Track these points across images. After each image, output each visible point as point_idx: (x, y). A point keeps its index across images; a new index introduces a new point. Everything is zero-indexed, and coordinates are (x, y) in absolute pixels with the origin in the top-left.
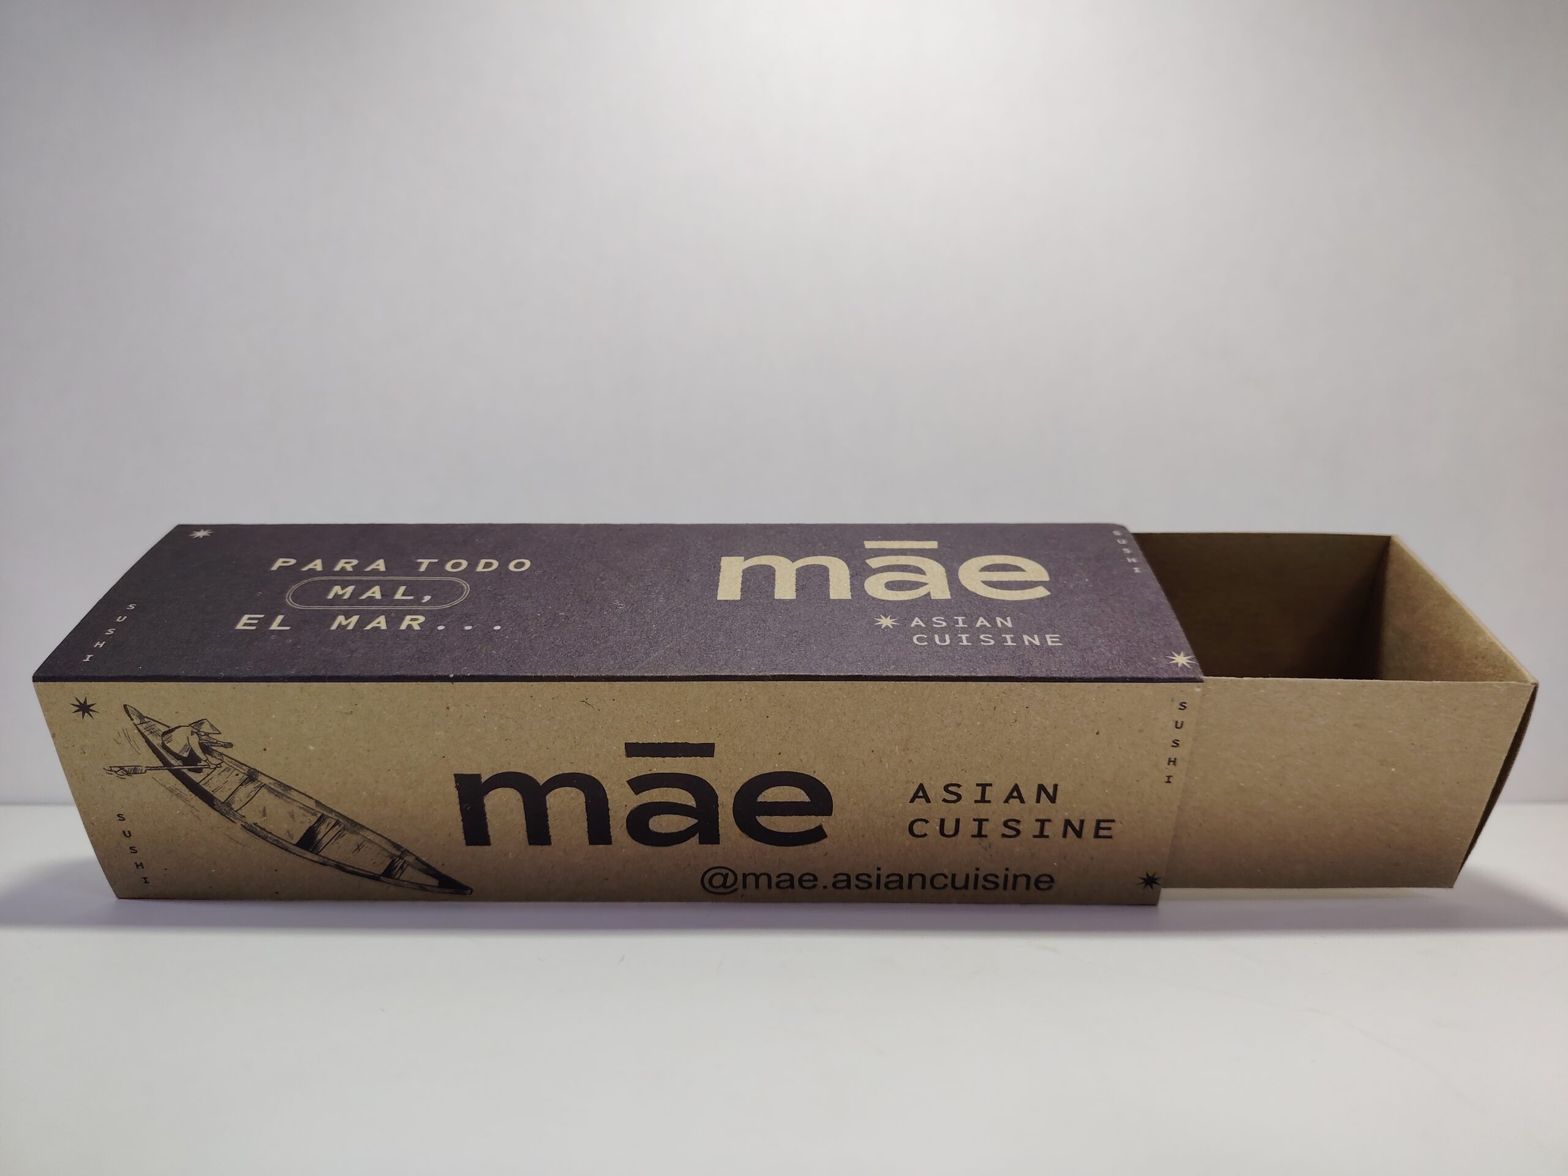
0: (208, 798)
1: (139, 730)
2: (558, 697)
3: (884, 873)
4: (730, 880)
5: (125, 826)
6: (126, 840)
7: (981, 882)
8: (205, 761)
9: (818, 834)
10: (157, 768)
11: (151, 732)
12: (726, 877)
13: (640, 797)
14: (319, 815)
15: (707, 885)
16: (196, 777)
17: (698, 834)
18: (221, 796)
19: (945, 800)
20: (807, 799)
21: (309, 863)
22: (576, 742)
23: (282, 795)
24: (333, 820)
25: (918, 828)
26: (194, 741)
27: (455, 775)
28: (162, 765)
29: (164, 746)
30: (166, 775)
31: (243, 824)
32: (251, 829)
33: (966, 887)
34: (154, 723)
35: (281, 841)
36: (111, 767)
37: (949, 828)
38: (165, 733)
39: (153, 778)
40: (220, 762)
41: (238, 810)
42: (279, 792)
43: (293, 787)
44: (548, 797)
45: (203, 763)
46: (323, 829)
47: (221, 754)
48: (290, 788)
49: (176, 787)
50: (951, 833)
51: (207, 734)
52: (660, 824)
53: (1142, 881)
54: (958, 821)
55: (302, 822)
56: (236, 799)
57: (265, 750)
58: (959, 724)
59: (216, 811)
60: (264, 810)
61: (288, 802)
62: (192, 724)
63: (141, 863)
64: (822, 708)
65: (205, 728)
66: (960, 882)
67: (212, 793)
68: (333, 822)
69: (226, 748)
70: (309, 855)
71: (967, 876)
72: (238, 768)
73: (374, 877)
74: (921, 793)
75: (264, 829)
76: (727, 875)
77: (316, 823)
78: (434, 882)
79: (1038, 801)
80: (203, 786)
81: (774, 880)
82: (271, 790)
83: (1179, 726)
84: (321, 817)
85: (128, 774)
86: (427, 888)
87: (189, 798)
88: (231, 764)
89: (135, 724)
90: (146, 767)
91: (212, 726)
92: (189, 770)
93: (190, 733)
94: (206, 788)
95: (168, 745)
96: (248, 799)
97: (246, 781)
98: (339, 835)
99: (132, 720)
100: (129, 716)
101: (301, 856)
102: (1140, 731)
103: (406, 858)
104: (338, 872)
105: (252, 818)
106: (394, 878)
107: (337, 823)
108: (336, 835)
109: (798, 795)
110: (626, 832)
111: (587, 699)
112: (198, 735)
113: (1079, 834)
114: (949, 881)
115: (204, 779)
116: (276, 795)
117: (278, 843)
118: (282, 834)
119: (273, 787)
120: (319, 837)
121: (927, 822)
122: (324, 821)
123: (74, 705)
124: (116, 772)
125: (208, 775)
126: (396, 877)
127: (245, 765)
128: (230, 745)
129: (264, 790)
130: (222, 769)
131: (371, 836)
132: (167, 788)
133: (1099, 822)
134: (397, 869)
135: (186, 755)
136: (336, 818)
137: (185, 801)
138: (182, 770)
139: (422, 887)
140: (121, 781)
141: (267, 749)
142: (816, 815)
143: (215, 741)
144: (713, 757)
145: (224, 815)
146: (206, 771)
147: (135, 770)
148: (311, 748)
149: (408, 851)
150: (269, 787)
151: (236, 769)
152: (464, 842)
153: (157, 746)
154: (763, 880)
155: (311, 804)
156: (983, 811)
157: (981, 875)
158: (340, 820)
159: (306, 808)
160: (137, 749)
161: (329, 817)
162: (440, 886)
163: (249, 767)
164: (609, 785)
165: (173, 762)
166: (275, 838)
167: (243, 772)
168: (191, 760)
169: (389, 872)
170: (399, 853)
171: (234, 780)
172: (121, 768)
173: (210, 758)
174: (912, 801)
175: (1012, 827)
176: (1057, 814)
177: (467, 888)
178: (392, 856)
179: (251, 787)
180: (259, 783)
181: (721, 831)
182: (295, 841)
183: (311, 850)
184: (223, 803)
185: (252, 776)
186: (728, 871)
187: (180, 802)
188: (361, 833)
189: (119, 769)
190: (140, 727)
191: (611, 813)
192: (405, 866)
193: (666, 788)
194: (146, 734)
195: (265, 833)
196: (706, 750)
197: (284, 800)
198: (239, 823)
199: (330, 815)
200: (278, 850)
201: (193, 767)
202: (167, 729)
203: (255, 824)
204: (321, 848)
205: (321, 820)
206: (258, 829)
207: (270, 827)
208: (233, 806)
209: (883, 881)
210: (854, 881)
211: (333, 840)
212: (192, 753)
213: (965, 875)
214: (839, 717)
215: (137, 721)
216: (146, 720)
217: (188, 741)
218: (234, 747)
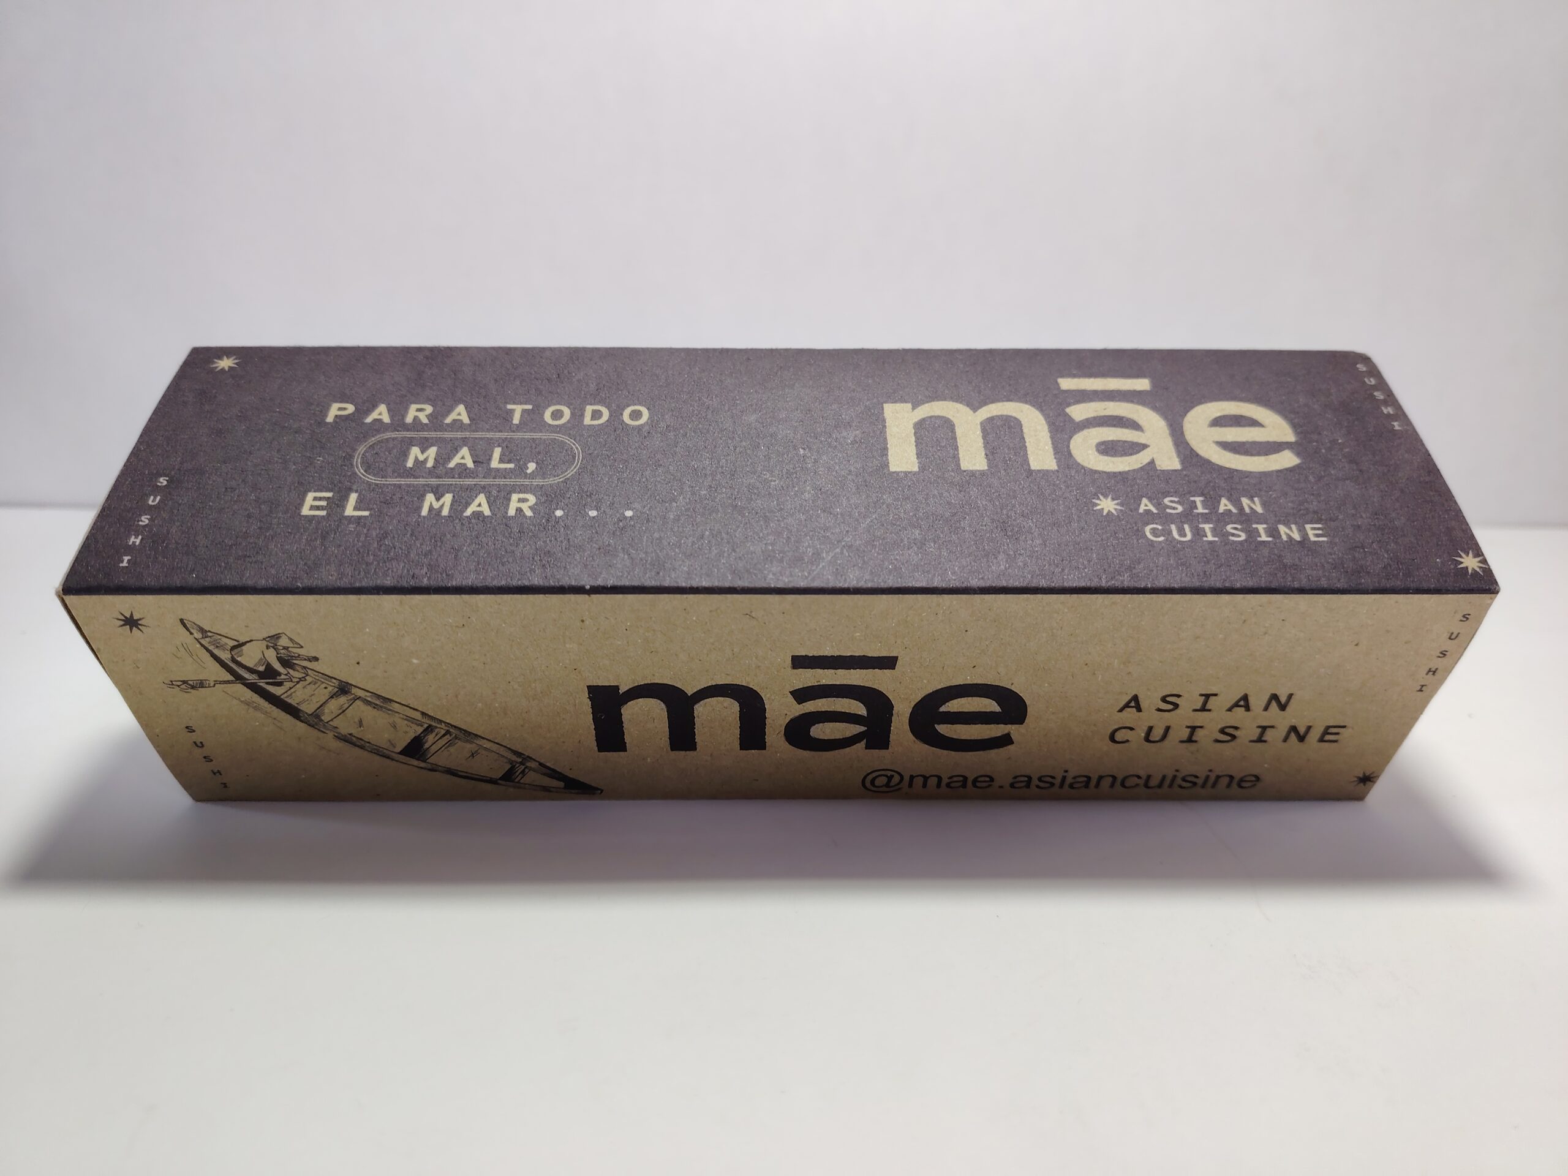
0: (293, 711)
1: (202, 645)
2: (717, 610)
3: (1070, 775)
4: (897, 778)
5: (194, 737)
6: (198, 751)
7: (1179, 781)
8: (286, 675)
9: (1005, 740)
10: (228, 682)
11: (217, 647)
12: (890, 778)
13: (804, 706)
14: (426, 726)
16: (277, 691)
17: (865, 740)
19: (1159, 710)
20: (998, 709)
21: (416, 769)
22: (733, 654)
23: (381, 707)
25: (1119, 736)
26: (271, 656)
27: (589, 687)
28: (234, 679)
29: (234, 660)
30: (239, 688)
31: (336, 734)
32: (346, 739)
34: (220, 637)
35: (381, 749)
36: (171, 681)
37: (1157, 734)
38: (233, 648)
39: (224, 691)
40: (304, 675)
41: (328, 722)
42: (377, 705)
43: (394, 699)
44: (696, 707)
45: (283, 677)
46: (431, 738)
48: (391, 701)
50: (1157, 739)
51: (285, 648)
52: (825, 731)
53: (1356, 779)
54: (1168, 729)
55: (406, 732)
56: (326, 711)
57: (358, 663)
59: (303, 722)
60: (361, 722)
61: (389, 714)
62: (267, 638)
63: (218, 771)
65: (283, 642)
67: (296, 705)
68: (443, 732)
69: (311, 661)
70: (415, 762)
72: (326, 682)
73: (491, 781)
74: (1135, 703)
75: (361, 739)
76: (892, 776)
77: (422, 733)
78: (561, 784)
79: (1266, 709)
80: (286, 699)
81: (945, 781)
82: (367, 703)
83: (1453, 637)
84: (428, 728)
85: (193, 687)
86: (552, 789)
87: (269, 710)
88: (317, 678)
89: (196, 639)
90: (215, 681)
91: (291, 639)
92: (267, 683)
93: (265, 647)
94: (289, 701)
95: (239, 659)
96: (341, 711)
97: (337, 694)
98: (450, 744)
99: (191, 633)
100: (188, 629)
101: (406, 764)
103: (528, 764)
104: (449, 776)
105: (345, 726)
106: (513, 781)
107: (448, 732)
108: (446, 744)
109: (990, 705)
110: (783, 738)
111: (751, 612)
112: (275, 649)
113: (1302, 738)
114: (1141, 782)
115: (286, 692)
116: (374, 708)
117: (378, 751)
118: (383, 744)
119: (369, 699)
120: (426, 746)
121: (1131, 729)
122: (432, 731)
123: (118, 619)
124: (178, 686)
126: (516, 780)
127: (335, 679)
128: (316, 659)
129: (358, 702)
132: (242, 701)
133: (1328, 727)
134: (517, 774)
135: (262, 669)
136: (447, 728)
137: (266, 713)
139: (546, 789)
140: (186, 695)
141: (361, 662)
142: (1004, 724)
143: (296, 655)
144: (894, 669)
145: (313, 726)
147: (201, 684)
148: (415, 661)
149: (531, 758)
150: (365, 700)
151: (323, 682)
152: (596, 748)
155: (418, 716)
156: (1201, 718)
158: (451, 730)
159: (409, 719)
160: (202, 664)
161: (436, 727)
162: (565, 788)
163: (340, 680)
164: (768, 696)
166: (375, 747)
167: (333, 685)
168: (269, 673)
169: (508, 776)
170: (520, 760)
171: (322, 693)
172: (184, 682)
173: (291, 671)
174: (1121, 711)
175: (1229, 733)
177: (598, 789)
178: (511, 762)
179: (343, 700)
180: (353, 696)
181: (892, 737)
182: (399, 749)
183: (417, 757)
184: (311, 714)
185: (344, 689)
186: (893, 773)
187: (259, 715)
188: (475, 741)
189: (181, 683)
190: (203, 642)
191: (767, 721)
192: (527, 770)
193: (835, 699)
194: (211, 648)
195: (363, 743)
196: (888, 663)
197: (384, 712)
198: (331, 734)
199: (439, 726)
200: (378, 757)
201: (273, 681)
202: (236, 643)
203: (350, 734)
204: (429, 756)
206: (354, 739)
207: (368, 737)
208: (323, 718)
209: (1069, 781)
210: (1035, 782)
211: (443, 748)
212: (269, 667)
213: (1161, 776)
215: (198, 635)
216: (209, 634)
217: (263, 654)
218: (320, 661)
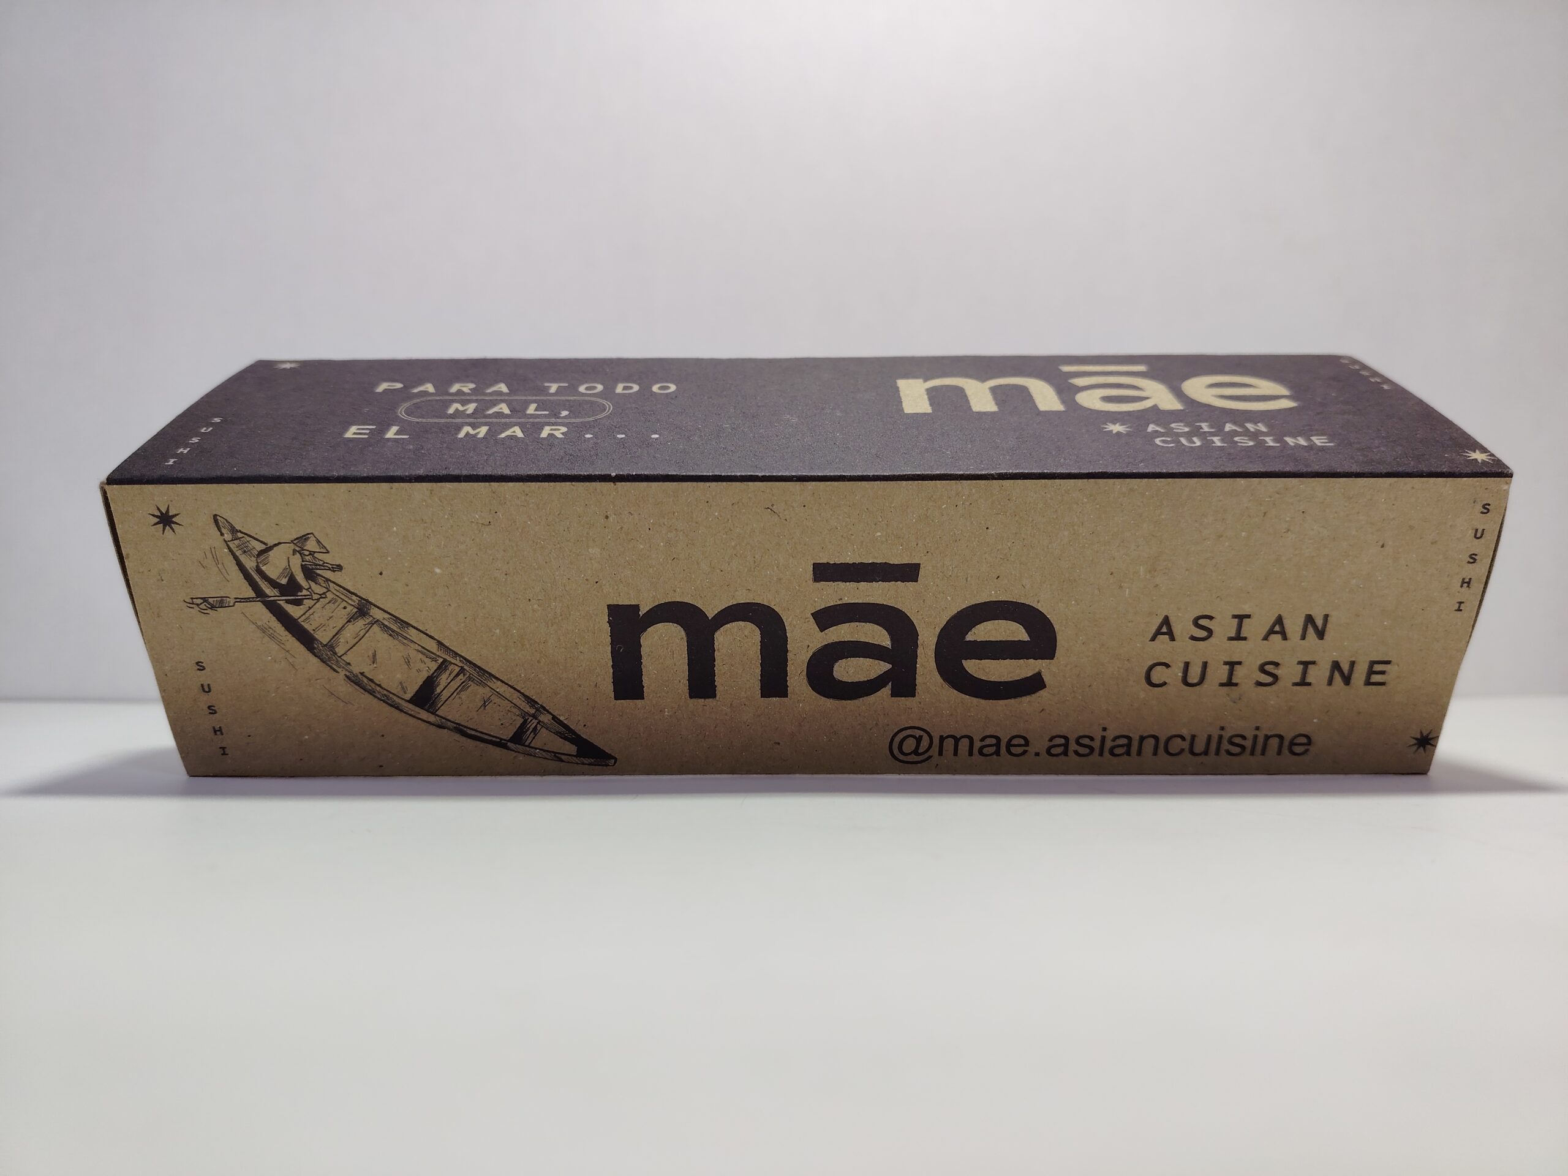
0: (306, 639)
1: (229, 548)
2: (738, 503)
3: (1110, 734)
4: (925, 743)
5: (204, 678)
6: (204, 697)
7: (1225, 745)
8: (307, 590)
9: (1035, 684)
10: (247, 600)
11: (245, 552)
12: (919, 740)
13: (826, 634)
14: (441, 660)
15: (896, 751)
16: (293, 611)
17: (890, 684)
18: (323, 637)
19: (1193, 638)
20: (1025, 637)
21: (423, 725)
22: (755, 562)
23: (398, 634)
24: (456, 667)
25: (1156, 677)
26: (296, 563)
27: (609, 606)
28: (254, 595)
29: (259, 571)
30: (259, 608)
31: (348, 674)
32: (355, 680)
33: (1206, 753)
34: (249, 539)
35: (391, 696)
36: (192, 598)
37: (1194, 675)
38: (261, 553)
39: (242, 613)
40: (325, 590)
41: (341, 656)
42: (393, 631)
43: (411, 623)
44: (717, 635)
45: (305, 592)
46: (444, 679)
47: (327, 580)
48: (406, 624)
49: (270, 624)
50: (1195, 681)
51: (312, 553)
52: (849, 670)
53: (1415, 741)
54: (1205, 665)
55: (419, 671)
56: (342, 640)
57: (381, 574)
58: (1221, 536)
59: (316, 656)
60: (374, 655)
61: (404, 644)
62: (295, 540)
63: (220, 727)
64: (1055, 517)
65: (311, 545)
66: (1199, 747)
67: (312, 632)
68: (457, 669)
69: (334, 571)
70: (424, 715)
71: (1209, 737)
72: (347, 599)
73: (500, 744)
74: (1166, 628)
75: (371, 680)
76: (921, 737)
77: (436, 671)
78: (572, 749)
79: (1303, 637)
80: (302, 623)
81: (978, 744)
82: (385, 628)
83: (1479, 535)
84: (443, 663)
85: (213, 607)
86: (563, 757)
87: (284, 639)
88: (338, 594)
89: (225, 541)
90: (235, 598)
91: (318, 542)
92: (288, 601)
93: (292, 553)
94: (306, 626)
95: (264, 568)
96: (357, 639)
97: (356, 616)
98: (463, 687)
99: (222, 534)
100: (219, 530)
101: (414, 717)
102: (1432, 543)
103: (542, 718)
104: (457, 737)
105: (359, 663)
106: (523, 745)
107: (462, 670)
108: (458, 687)
109: (1018, 632)
110: (805, 681)
111: (772, 505)
112: (300, 554)
113: (1347, 680)
114: (1186, 745)
115: (304, 614)
116: (390, 635)
117: (388, 699)
118: (394, 688)
119: (386, 623)
120: (438, 690)
121: (1167, 666)
122: (446, 669)
123: (153, 515)
124: (198, 605)
125: (310, 608)
126: (527, 743)
127: (356, 595)
128: (339, 568)
129: (376, 628)
130: (327, 600)
131: (502, 689)
132: (258, 627)
133: (1373, 663)
134: (528, 733)
135: (284, 581)
136: (461, 664)
137: (280, 643)
138: (279, 602)
139: (557, 756)
140: (204, 618)
141: (384, 573)
142: (1034, 659)
143: (321, 563)
144: (917, 581)
145: (324, 662)
146: (308, 603)
147: (220, 603)
148: (438, 571)
149: (544, 708)
150: (383, 624)
151: (344, 600)
152: (612, 695)
153: (250, 571)
154: (964, 744)
155: (432, 646)
156: (1237, 651)
157: (1227, 735)
158: (465, 667)
159: (425, 652)
160: (226, 575)
161: (451, 663)
162: (579, 755)
163: (360, 597)
164: (790, 619)
165: (268, 590)
166: (385, 692)
167: (353, 603)
168: (291, 588)
169: (518, 737)
170: (533, 711)
171: (341, 614)
172: (205, 600)
173: (313, 584)
174: (1153, 639)
175: (1269, 671)
176: (1324, 653)
177: (610, 757)
178: (524, 715)
179: (360, 623)
180: (371, 619)
181: (919, 680)
182: (408, 696)
183: (426, 707)
184: (326, 645)
185: (363, 609)
186: (922, 733)
187: (274, 646)
188: (489, 684)
189: (202, 601)
190: (231, 545)
191: (790, 656)
192: (539, 727)
193: (857, 623)
194: (238, 553)
195: (373, 685)
196: (908, 573)
197: (400, 641)
198: (342, 673)
199: (453, 661)
200: (388, 708)
201: (292, 598)
202: (263, 547)
203: (362, 674)
204: (439, 705)
205: (443, 666)
206: (365, 680)
207: (379, 678)
208: (337, 650)
209: (1109, 744)
210: (1073, 746)
211: (455, 694)
212: (292, 579)
213: (1206, 736)
214: (1076, 527)
215: (228, 536)
216: (240, 535)
217: (289, 562)
218: (343, 571)
